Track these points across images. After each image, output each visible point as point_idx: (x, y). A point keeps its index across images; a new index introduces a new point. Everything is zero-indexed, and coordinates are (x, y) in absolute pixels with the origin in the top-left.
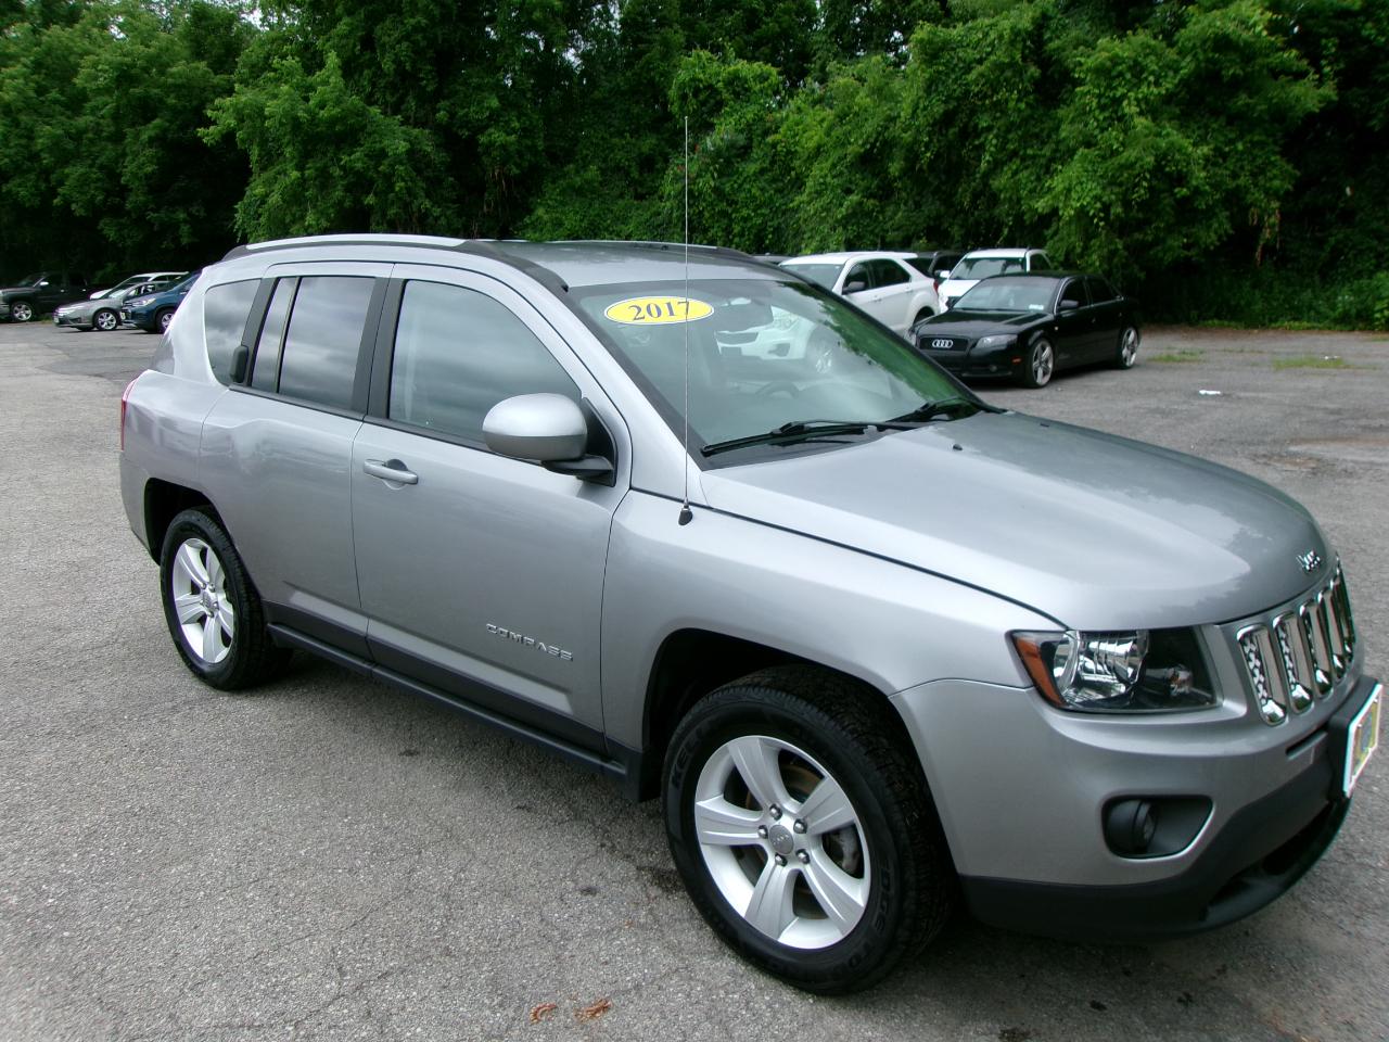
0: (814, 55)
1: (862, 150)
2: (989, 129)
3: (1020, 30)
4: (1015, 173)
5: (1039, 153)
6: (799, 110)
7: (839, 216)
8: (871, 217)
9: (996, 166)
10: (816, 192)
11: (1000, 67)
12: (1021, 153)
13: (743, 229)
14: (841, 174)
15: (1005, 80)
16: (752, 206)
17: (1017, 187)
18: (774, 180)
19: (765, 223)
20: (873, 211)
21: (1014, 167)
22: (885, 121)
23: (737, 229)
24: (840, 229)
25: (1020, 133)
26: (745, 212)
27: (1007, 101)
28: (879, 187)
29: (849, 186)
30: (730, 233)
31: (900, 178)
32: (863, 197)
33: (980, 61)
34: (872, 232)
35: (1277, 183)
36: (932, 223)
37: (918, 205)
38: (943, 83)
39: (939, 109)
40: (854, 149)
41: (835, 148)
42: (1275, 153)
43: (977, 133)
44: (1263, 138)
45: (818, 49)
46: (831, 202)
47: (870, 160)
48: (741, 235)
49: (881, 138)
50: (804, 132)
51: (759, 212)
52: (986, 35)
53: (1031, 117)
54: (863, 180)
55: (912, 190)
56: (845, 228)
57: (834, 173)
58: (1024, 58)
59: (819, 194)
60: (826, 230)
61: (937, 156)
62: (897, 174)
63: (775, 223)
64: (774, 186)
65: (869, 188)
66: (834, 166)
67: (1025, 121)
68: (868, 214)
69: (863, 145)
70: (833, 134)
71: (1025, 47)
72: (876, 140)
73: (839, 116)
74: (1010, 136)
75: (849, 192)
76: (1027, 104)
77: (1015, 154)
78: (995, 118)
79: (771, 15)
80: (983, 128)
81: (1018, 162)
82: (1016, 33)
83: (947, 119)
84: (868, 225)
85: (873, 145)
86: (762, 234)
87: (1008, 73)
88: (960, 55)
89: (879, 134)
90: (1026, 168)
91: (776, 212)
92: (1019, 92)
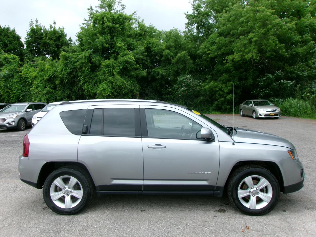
0: (25, 55)
1: (48, 78)
2: (81, 76)
3: (86, 56)
4: (88, 85)
5: (92, 81)
6: (26, 67)
7: (44, 93)
8: (52, 93)
9: (84, 83)
10: (36, 87)
11: (83, 63)
12: (88, 81)
13: (14, 96)
14: (43, 83)
15: (84, 66)
16: (16, 90)
17: (88, 89)
18: (22, 84)
19: (20, 94)
20: (53, 92)
21: (87, 84)
22: (54, 72)
23: (12, 96)
24: (44, 96)
25: (88, 77)
26: (14, 92)
27: (84, 70)
28: (53, 87)
29: (45, 86)
30: (9, 97)
31: (59, 85)
32: (50, 89)
33: (78, 61)
34: (53, 97)
35: (138, 89)
36: (68, 95)
37: (64, 91)
38: (69, 65)
39: (69, 71)
40: (46, 78)
41: (40, 77)
42: (136, 83)
43: (78, 76)
44: (135, 80)
45: (26, 54)
46: (41, 90)
47: (51, 80)
48: (13, 97)
49: (53, 75)
50: (30, 73)
51: (18, 91)
52: (78, 56)
53: (90, 74)
54: (49, 85)
55: (62, 88)
56: (46, 96)
57: (41, 83)
58: (88, 62)
59: (37, 88)
60: (41, 96)
61: (68, 80)
62: (58, 84)
63: (23, 94)
64: (21, 85)
65: (51, 87)
66: (41, 81)
67: (89, 74)
68: (51, 93)
69: (48, 77)
70: (39, 74)
71: (88, 60)
72: (52, 76)
73: (40, 70)
74: (86, 78)
75: (45, 87)
76: (89, 71)
77: (87, 81)
78: (82, 74)
79: (11, 44)
80: (79, 75)
81: (88, 83)
82: (85, 57)
83: (71, 73)
84: (51, 95)
85: (51, 77)
86: (19, 97)
87: (85, 64)
88: (73, 60)
89: (53, 74)
90: (90, 84)
91: (23, 91)
92: (87, 68)
